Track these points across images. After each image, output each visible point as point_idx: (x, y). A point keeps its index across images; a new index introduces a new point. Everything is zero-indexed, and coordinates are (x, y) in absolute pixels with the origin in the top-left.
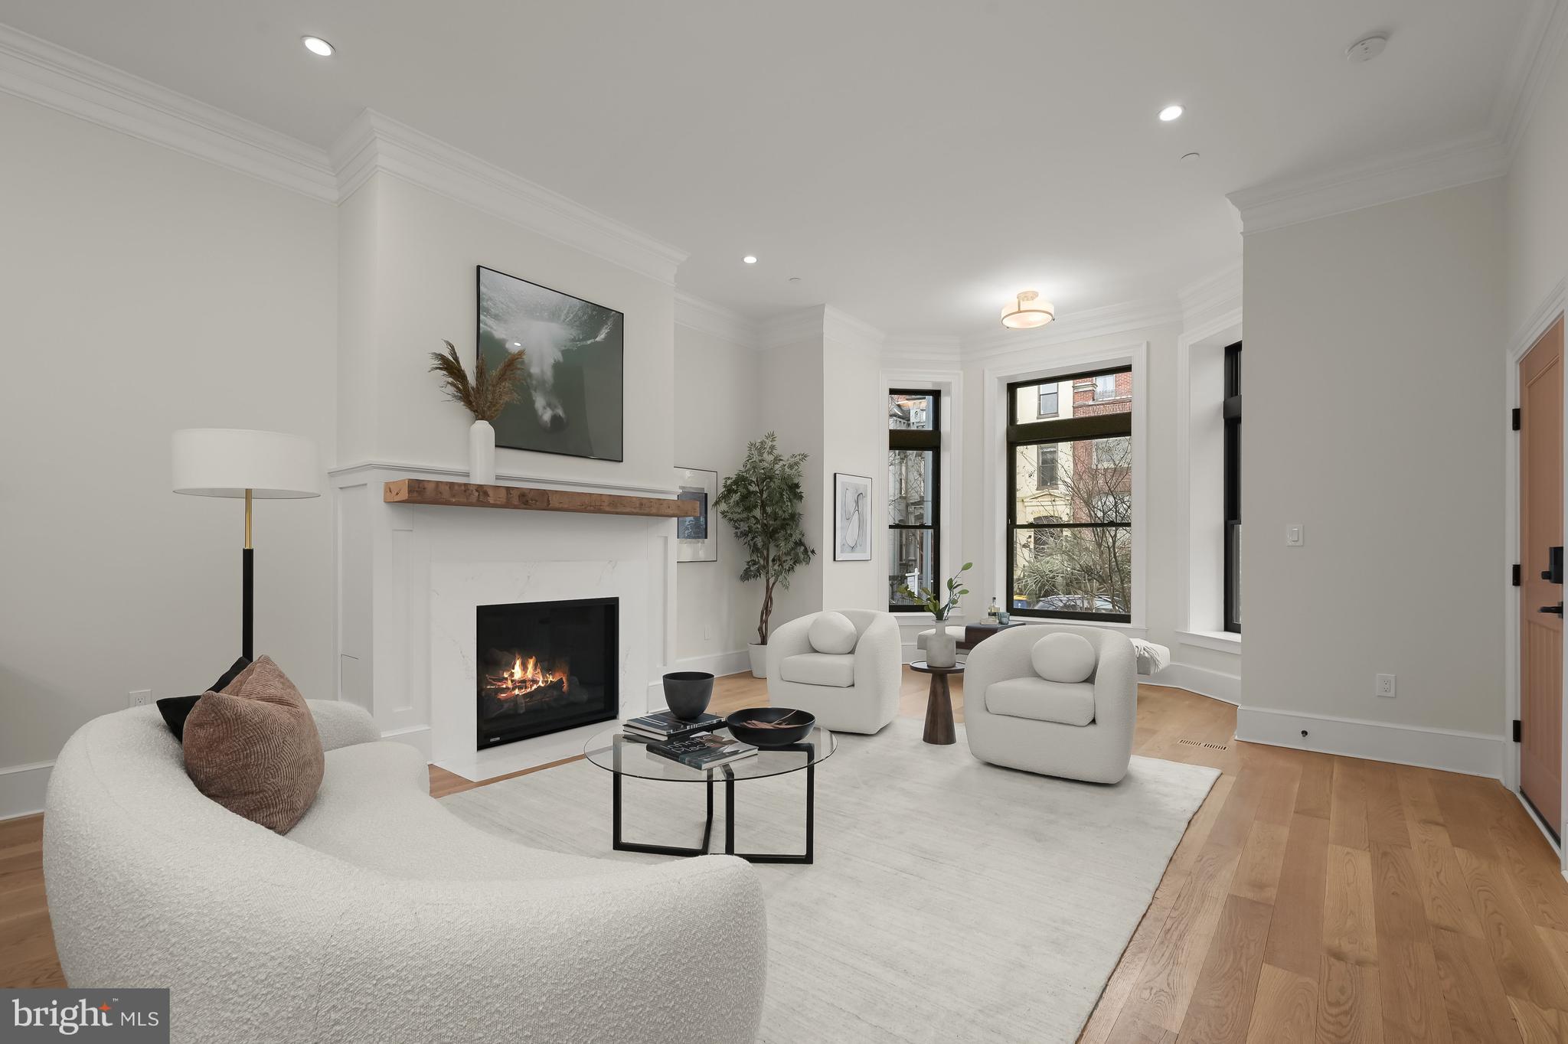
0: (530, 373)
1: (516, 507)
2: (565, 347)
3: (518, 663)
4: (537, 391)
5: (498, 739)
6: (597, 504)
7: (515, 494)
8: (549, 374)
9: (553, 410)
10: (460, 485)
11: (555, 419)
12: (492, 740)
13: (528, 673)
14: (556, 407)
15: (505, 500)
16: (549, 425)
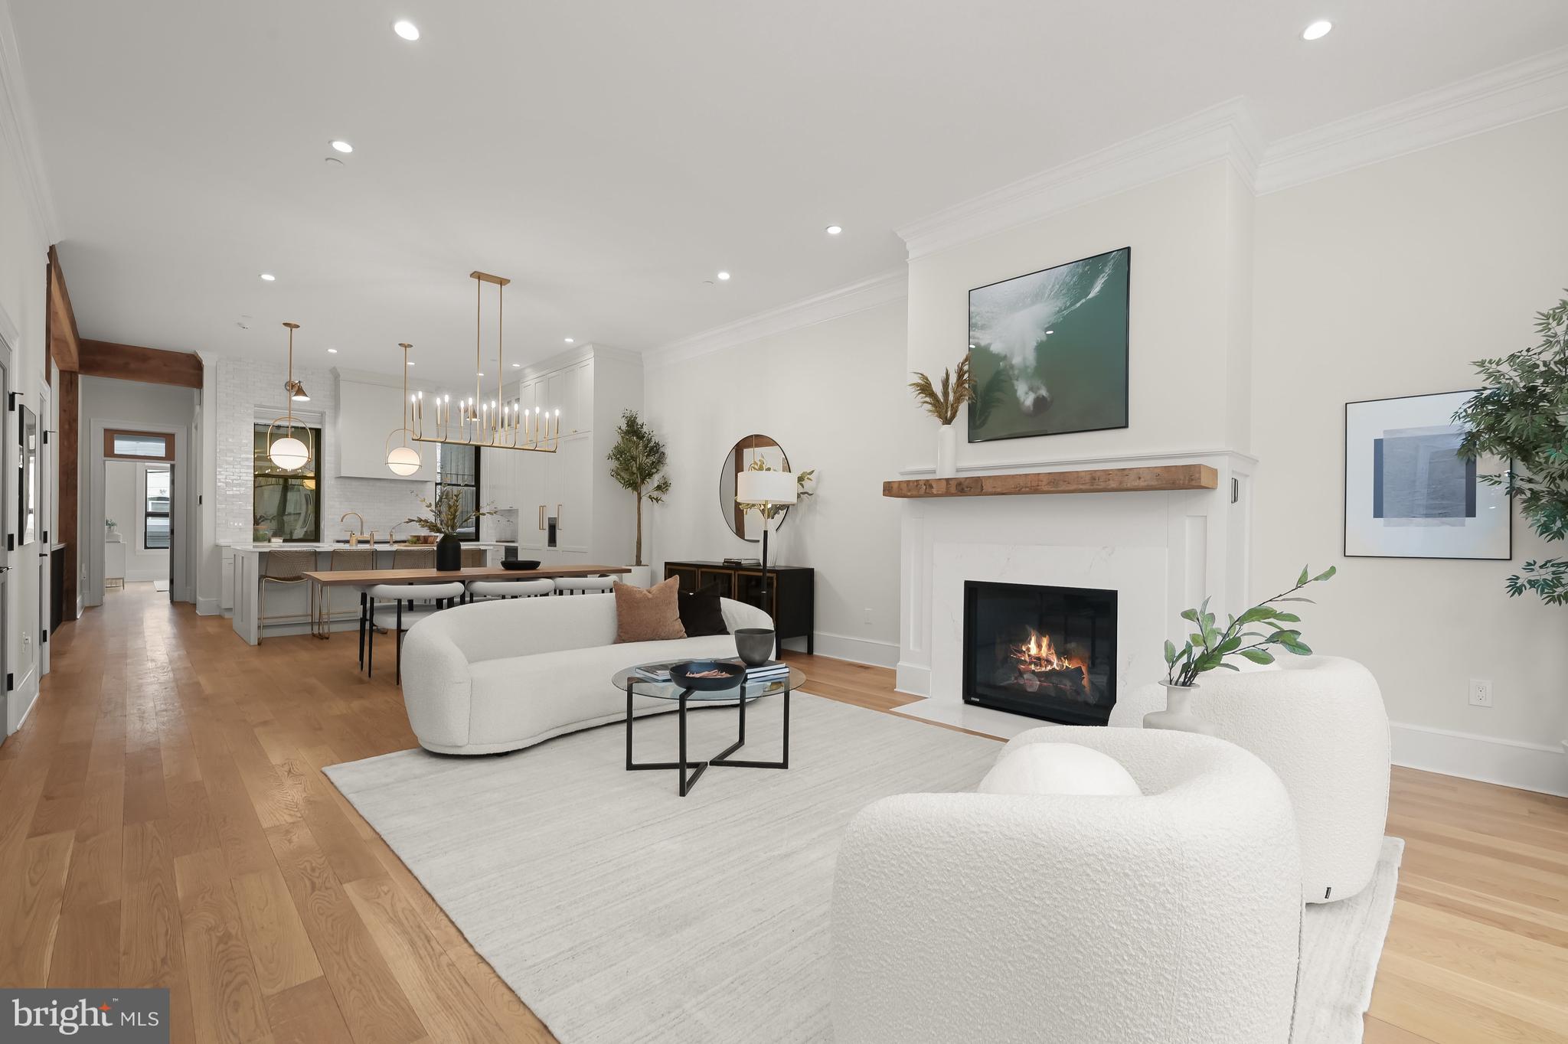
0: (1011, 364)
1: (953, 495)
2: (1049, 323)
3: (1033, 639)
4: (1019, 379)
5: (978, 700)
6: (1034, 484)
7: (953, 484)
8: (1031, 357)
9: (1036, 393)
10: (913, 481)
11: (1039, 402)
12: (973, 699)
13: (1042, 651)
14: (1039, 389)
15: (945, 490)
16: (1032, 409)
